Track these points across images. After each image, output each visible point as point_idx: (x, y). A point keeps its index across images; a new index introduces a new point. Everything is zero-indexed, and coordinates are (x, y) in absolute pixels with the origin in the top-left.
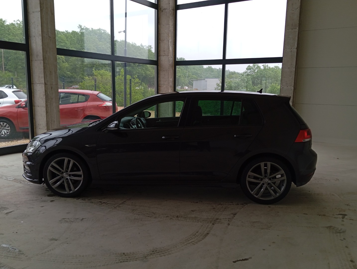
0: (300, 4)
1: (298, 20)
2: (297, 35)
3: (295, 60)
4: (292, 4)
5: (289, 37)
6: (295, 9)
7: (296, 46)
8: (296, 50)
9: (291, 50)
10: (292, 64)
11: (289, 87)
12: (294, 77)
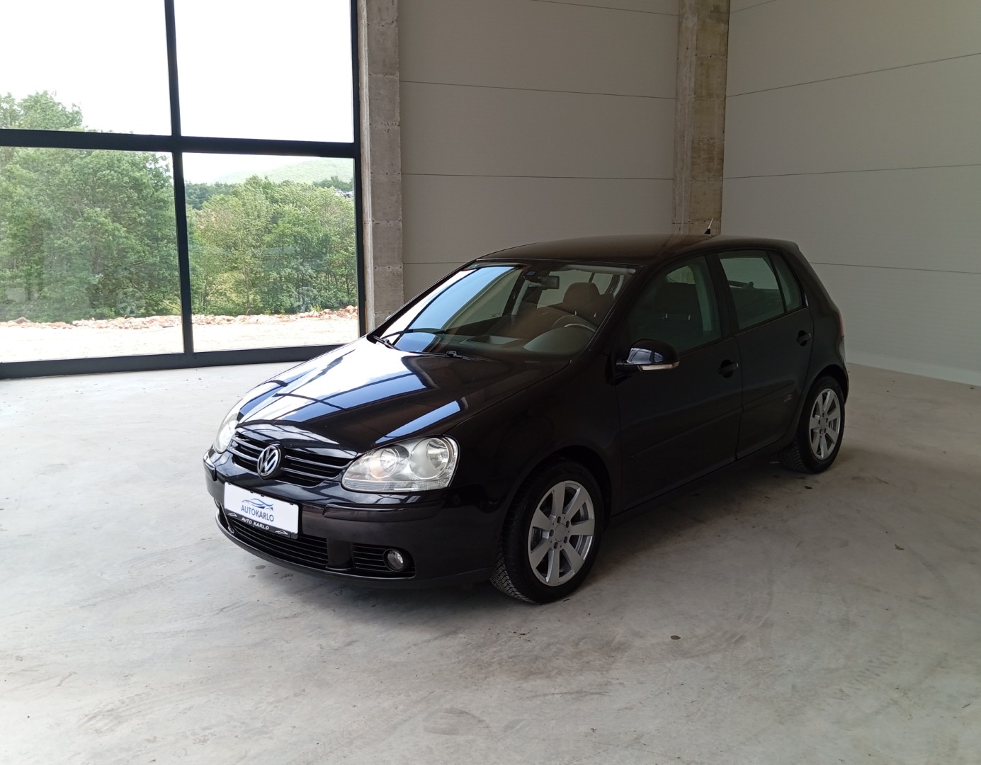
0: (397, 14)
1: (397, 53)
2: (398, 89)
3: (400, 155)
4: (379, 8)
5: (380, 94)
6: (388, 23)
7: (398, 118)
8: (397, 128)
9: (388, 127)
10: (392, 164)
11: (391, 222)
12: (400, 197)
